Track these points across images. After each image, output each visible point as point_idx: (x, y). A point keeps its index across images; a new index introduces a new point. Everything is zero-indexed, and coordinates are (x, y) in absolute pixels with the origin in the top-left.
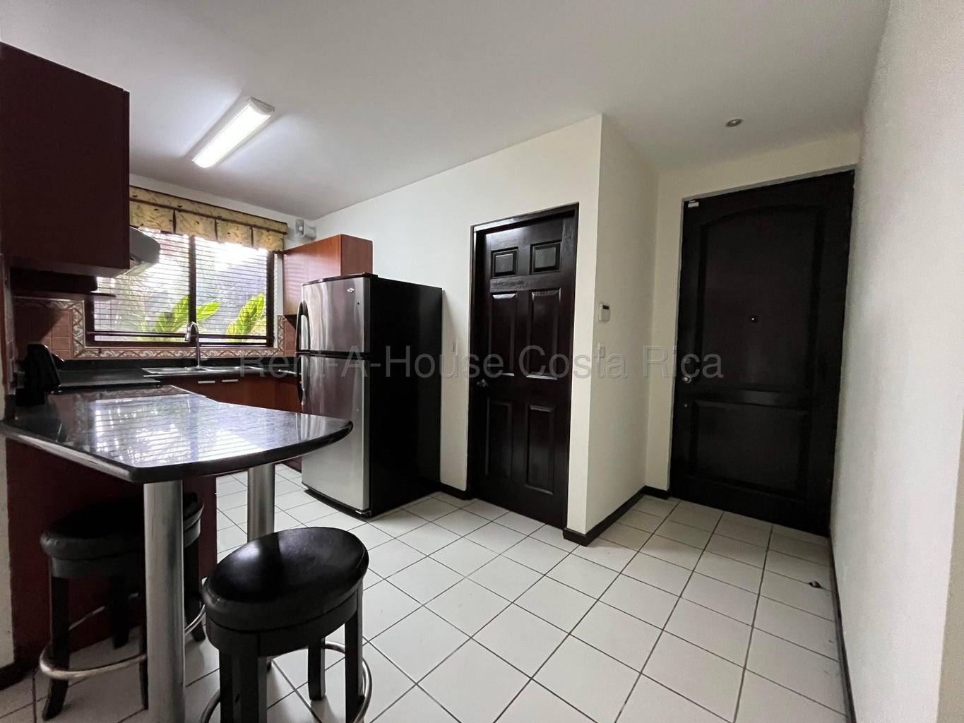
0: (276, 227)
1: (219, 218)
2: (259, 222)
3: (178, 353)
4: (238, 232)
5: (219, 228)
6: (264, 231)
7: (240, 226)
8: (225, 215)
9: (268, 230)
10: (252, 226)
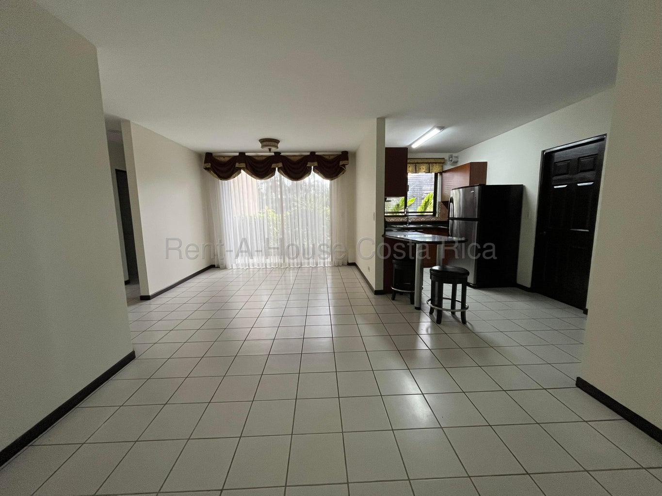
0: (439, 161)
1: (417, 163)
2: (433, 161)
3: (401, 220)
4: (424, 167)
5: (417, 167)
6: (434, 164)
7: (425, 164)
8: (419, 161)
9: (436, 163)
10: (429, 163)
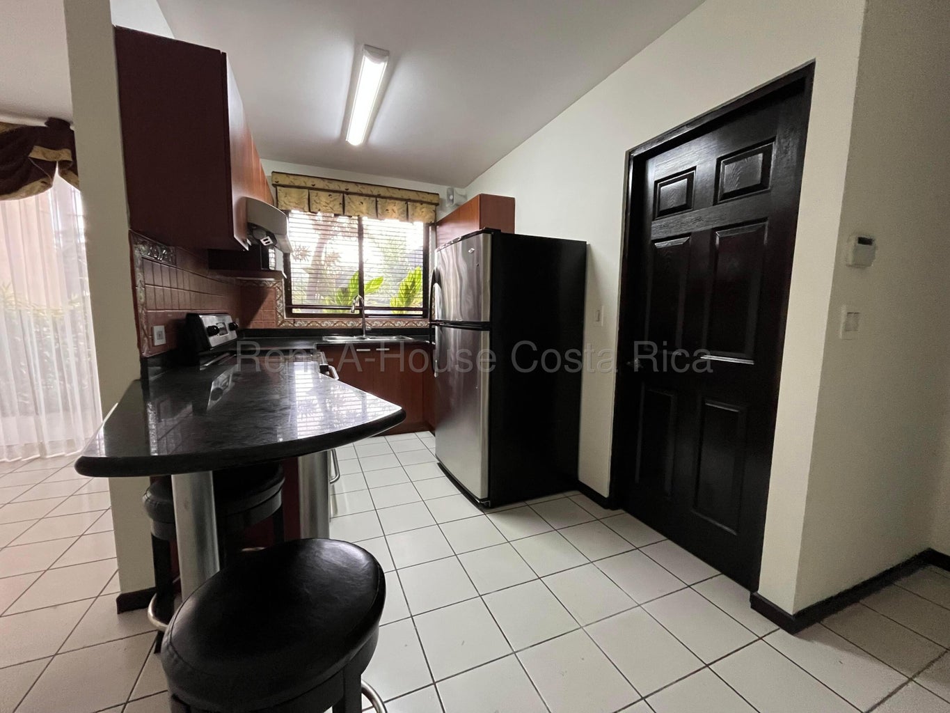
0: (428, 198)
1: (379, 196)
2: (413, 196)
4: (395, 208)
5: (379, 206)
6: (418, 204)
7: (397, 202)
8: (383, 192)
9: (422, 202)
10: (407, 201)
